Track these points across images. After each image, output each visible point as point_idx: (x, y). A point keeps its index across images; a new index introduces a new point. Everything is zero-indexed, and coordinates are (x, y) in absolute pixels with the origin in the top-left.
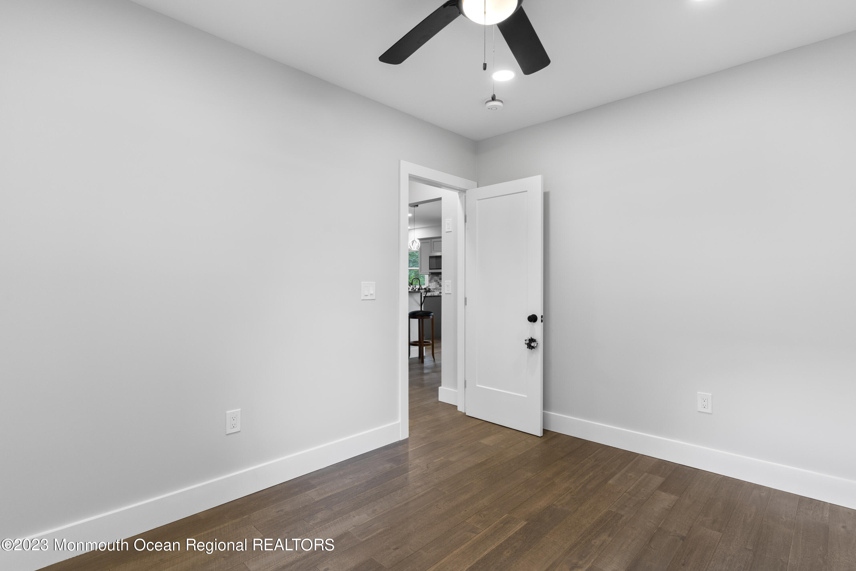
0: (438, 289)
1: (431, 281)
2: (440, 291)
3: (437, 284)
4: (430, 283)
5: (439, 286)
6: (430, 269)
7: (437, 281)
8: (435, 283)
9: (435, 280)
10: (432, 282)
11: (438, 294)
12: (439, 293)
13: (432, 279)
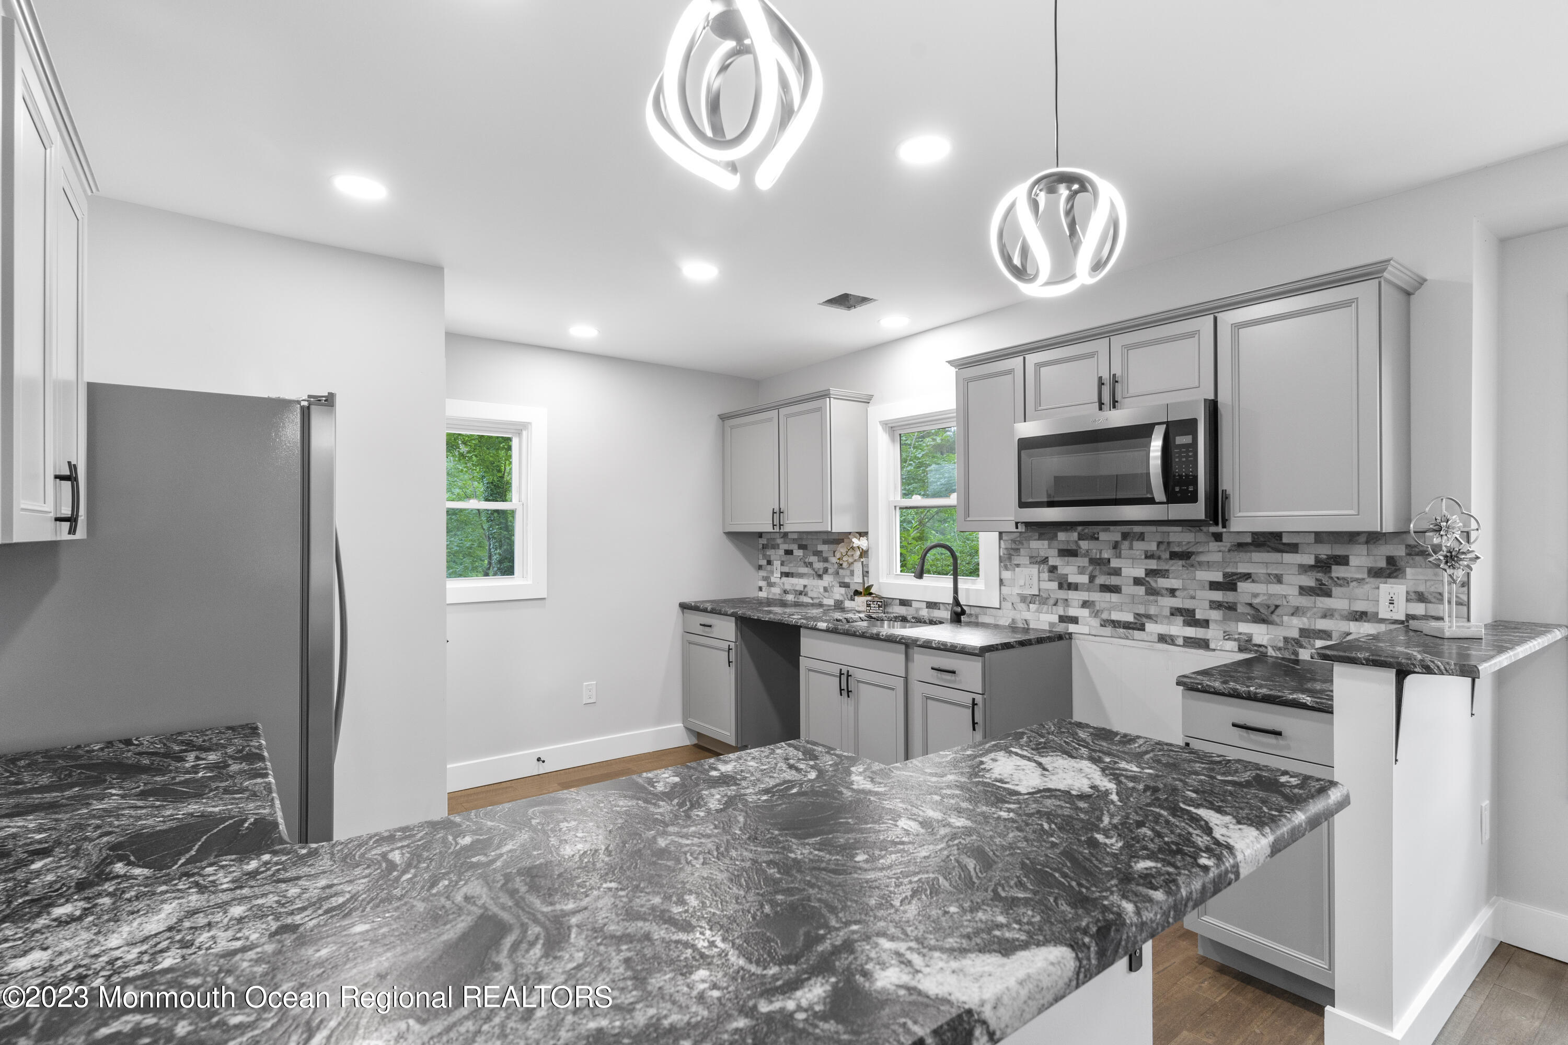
0: (1052, 602)
1: (1010, 559)
2: (1062, 613)
3: (1045, 575)
4: (1006, 568)
5: (1055, 585)
6: (1022, 505)
7: (1045, 560)
8: (1034, 570)
9: (1031, 557)
10: (1018, 565)
11: (1052, 624)
12: (1055, 619)
13: (1017, 550)
